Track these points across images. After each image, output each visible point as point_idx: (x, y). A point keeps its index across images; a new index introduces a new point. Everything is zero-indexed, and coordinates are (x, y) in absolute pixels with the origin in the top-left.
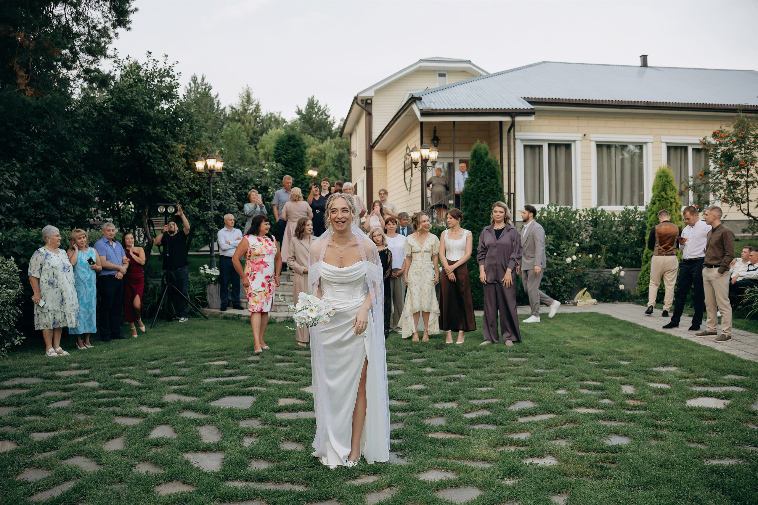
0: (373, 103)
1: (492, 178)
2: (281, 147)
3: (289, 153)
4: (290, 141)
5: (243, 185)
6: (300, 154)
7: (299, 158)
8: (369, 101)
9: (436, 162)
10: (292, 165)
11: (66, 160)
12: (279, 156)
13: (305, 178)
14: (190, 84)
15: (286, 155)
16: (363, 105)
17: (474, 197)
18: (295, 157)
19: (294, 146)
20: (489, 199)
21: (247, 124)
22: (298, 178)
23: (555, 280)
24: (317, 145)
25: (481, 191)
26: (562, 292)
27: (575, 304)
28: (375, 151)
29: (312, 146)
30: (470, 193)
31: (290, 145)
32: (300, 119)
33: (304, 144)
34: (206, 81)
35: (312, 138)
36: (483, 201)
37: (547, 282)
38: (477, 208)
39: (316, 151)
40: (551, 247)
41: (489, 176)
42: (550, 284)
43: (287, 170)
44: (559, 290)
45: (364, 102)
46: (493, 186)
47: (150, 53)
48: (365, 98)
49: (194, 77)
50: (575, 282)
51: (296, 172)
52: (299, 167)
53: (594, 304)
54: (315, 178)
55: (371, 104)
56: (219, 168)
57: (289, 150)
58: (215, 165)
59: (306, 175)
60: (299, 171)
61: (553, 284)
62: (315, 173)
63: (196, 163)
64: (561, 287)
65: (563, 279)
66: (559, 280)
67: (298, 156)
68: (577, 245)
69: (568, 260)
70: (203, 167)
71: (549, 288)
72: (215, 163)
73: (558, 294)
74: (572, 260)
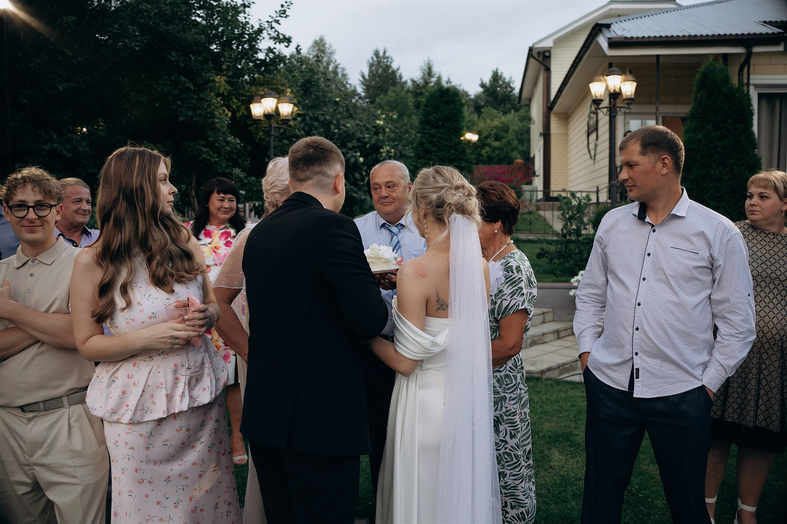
0: (552, 56)
2: (431, 105)
3: (440, 112)
6: (454, 113)
7: (453, 117)
8: (547, 54)
10: (444, 126)
12: (429, 114)
13: (460, 144)
15: (435, 113)
16: (540, 59)
18: (447, 116)
19: (447, 103)
22: (450, 143)
24: (500, 118)
25: (716, 147)
28: (555, 114)
29: (495, 119)
31: (442, 102)
32: (483, 92)
34: (387, 55)
35: (495, 111)
38: (707, 176)
43: (438, 132)
45: (542, 55)
48: (542, 50)
49: (377, 51)
51: (449, 136)
54: (475, 144)
55: (549, 57)
56: (286, 114)
57: (441, 108)
58: (277, 109)
59: (462, 138)
60: (452, 134)
62: (475, 138)
63: (251, 106)
67: (452, 115)
70: (261, 112)
72: (279, 104)
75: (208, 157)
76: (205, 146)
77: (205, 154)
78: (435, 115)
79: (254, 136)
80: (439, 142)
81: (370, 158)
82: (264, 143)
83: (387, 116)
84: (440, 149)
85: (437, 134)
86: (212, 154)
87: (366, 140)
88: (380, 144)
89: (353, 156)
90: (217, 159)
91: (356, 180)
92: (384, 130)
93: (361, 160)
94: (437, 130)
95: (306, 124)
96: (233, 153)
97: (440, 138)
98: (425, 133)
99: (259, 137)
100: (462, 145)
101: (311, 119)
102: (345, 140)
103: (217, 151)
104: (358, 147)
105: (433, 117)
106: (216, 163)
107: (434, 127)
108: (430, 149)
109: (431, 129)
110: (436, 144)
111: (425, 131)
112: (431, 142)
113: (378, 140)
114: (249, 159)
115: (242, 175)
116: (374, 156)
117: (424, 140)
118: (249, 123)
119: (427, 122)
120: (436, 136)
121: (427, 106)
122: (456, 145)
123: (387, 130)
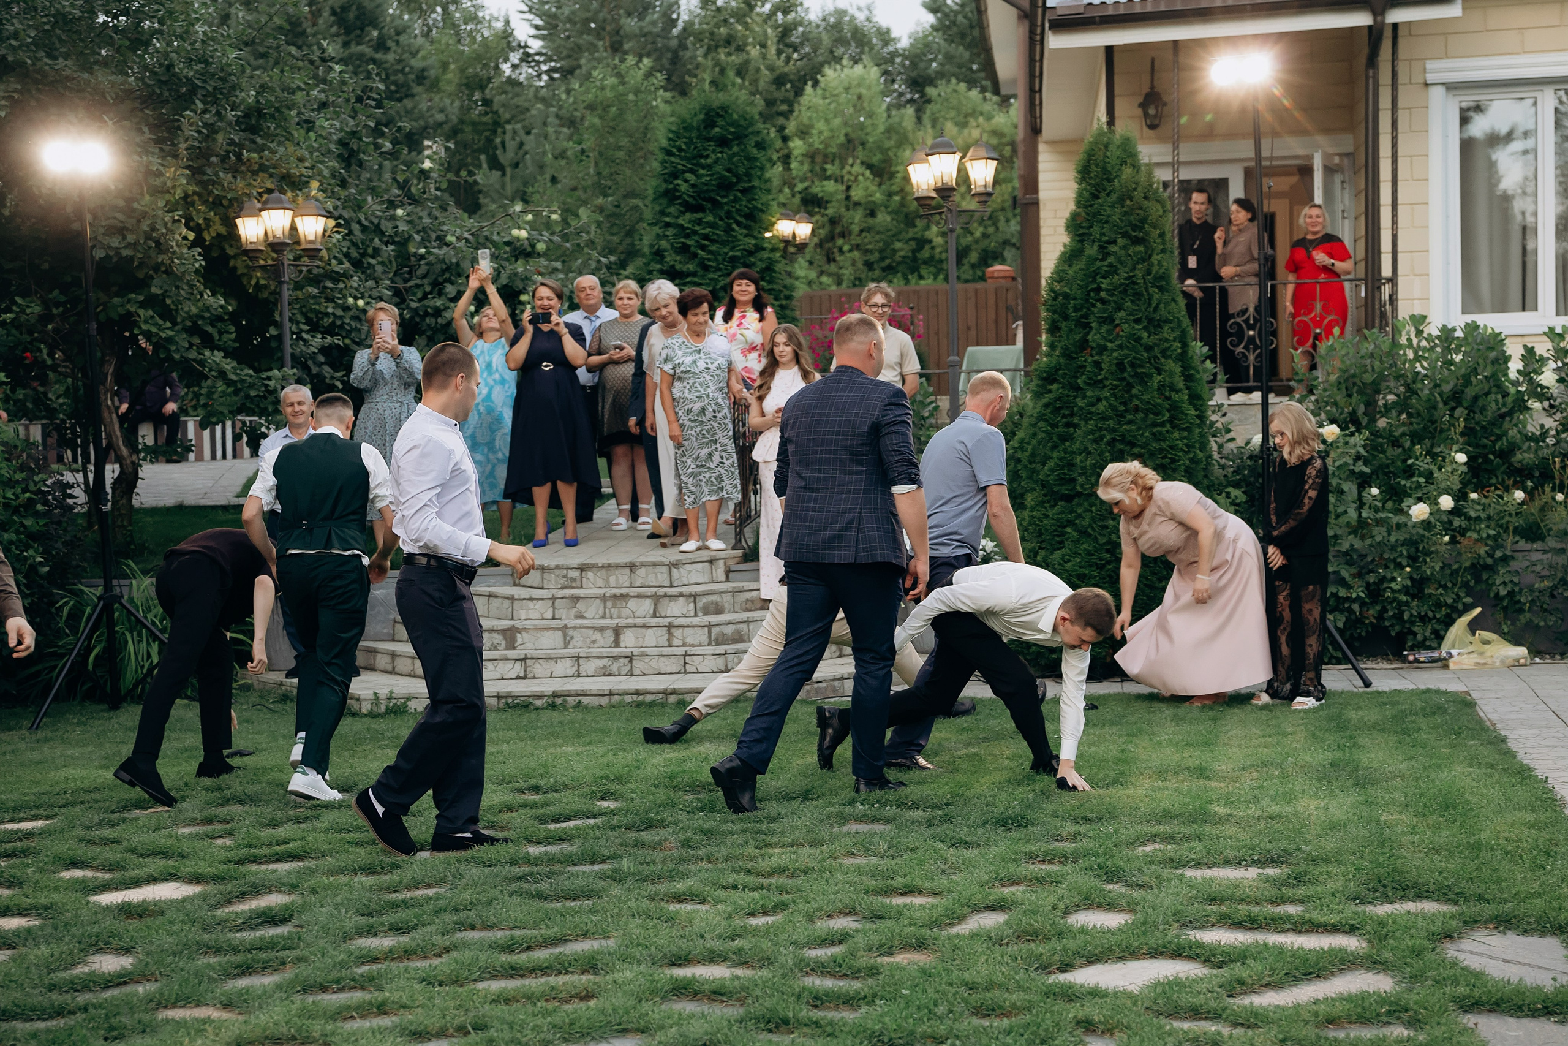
1: (1137, 241)
2: (680, 150)
3: (703, 168)
4: (713, 125)
5: (434, 285)
6: (742, 170)
7: (739, 180)
10: (716, 204)
12: (675, 175)
13: (762, 248)
15: (692, 171)
18: (722, 177)
19: (723, 142)
20: (1122, 314)
22: (732, 249)
23: (1383, 579)
25: (1099, 289)
26: (1413, 623)
27: (1443, 663)
30: (1066, 296)
31: (709, 139)
36: (1102, 321)
37: (1349, 587)
38: (1083, 344)
40: (1361, 467)
41: (1125, 235)
42: (1358, 592)
43: (699, 222)
44: (1399, 616)
46: (1134, 269)
50: (1466, 585)
51: (728, 230)
52: (738, 210)
53: (1517, 664)
54: (802, 246)
56: (312, 237)
57: (707, 157)
58: (293, 228)
59: (768, 235)
60: (738, 224)
61: (1375, 592)
62: (803, 230)
63: (239, 221)
64: (1407, 603)
65: (1411, 578)
66: (1394, 579)
67: (736, 175)
68: (1461, 458)
69: (1419, 511)
70: (261, 234)
71: (1356, 607)
72: (298, 220)
73: (1397, 628)
74: (1436, 511)
75: (154, 330)
76: (143, 305)
77: (146, 322)
78: (689, 176)
79: (245, 281)
80: (703, 248)
82: (265, 294)
83: (537, 216)
84: (706, 268)
85: (697, 228)
86: (161, 322)
88: (520, 285)
90: (171, 333)
92: (533, 246)
94: (699, 215)
95: (354, 244)
96: (203, 318)
97: (706, 237)
98: (667, 225)
99: (253, 282)
100: (765, 255)
101: (364, 229)
102: (441, 280)
103: (167, 314)
105: (686, 181)
106: (169, 340)
107: (689, 208)
108: (678, 267)
109: (683, 213)
110: (695, 255)
111: (667, 219)
112: (684, 249)
114: (233, 329)
115: (228, 365)
117: (664, 244)
118: (230, 251)
119: (670, 195)
120: (695, 233)
121: (669, 153)
122: (751, 253)
123: (541, 247)
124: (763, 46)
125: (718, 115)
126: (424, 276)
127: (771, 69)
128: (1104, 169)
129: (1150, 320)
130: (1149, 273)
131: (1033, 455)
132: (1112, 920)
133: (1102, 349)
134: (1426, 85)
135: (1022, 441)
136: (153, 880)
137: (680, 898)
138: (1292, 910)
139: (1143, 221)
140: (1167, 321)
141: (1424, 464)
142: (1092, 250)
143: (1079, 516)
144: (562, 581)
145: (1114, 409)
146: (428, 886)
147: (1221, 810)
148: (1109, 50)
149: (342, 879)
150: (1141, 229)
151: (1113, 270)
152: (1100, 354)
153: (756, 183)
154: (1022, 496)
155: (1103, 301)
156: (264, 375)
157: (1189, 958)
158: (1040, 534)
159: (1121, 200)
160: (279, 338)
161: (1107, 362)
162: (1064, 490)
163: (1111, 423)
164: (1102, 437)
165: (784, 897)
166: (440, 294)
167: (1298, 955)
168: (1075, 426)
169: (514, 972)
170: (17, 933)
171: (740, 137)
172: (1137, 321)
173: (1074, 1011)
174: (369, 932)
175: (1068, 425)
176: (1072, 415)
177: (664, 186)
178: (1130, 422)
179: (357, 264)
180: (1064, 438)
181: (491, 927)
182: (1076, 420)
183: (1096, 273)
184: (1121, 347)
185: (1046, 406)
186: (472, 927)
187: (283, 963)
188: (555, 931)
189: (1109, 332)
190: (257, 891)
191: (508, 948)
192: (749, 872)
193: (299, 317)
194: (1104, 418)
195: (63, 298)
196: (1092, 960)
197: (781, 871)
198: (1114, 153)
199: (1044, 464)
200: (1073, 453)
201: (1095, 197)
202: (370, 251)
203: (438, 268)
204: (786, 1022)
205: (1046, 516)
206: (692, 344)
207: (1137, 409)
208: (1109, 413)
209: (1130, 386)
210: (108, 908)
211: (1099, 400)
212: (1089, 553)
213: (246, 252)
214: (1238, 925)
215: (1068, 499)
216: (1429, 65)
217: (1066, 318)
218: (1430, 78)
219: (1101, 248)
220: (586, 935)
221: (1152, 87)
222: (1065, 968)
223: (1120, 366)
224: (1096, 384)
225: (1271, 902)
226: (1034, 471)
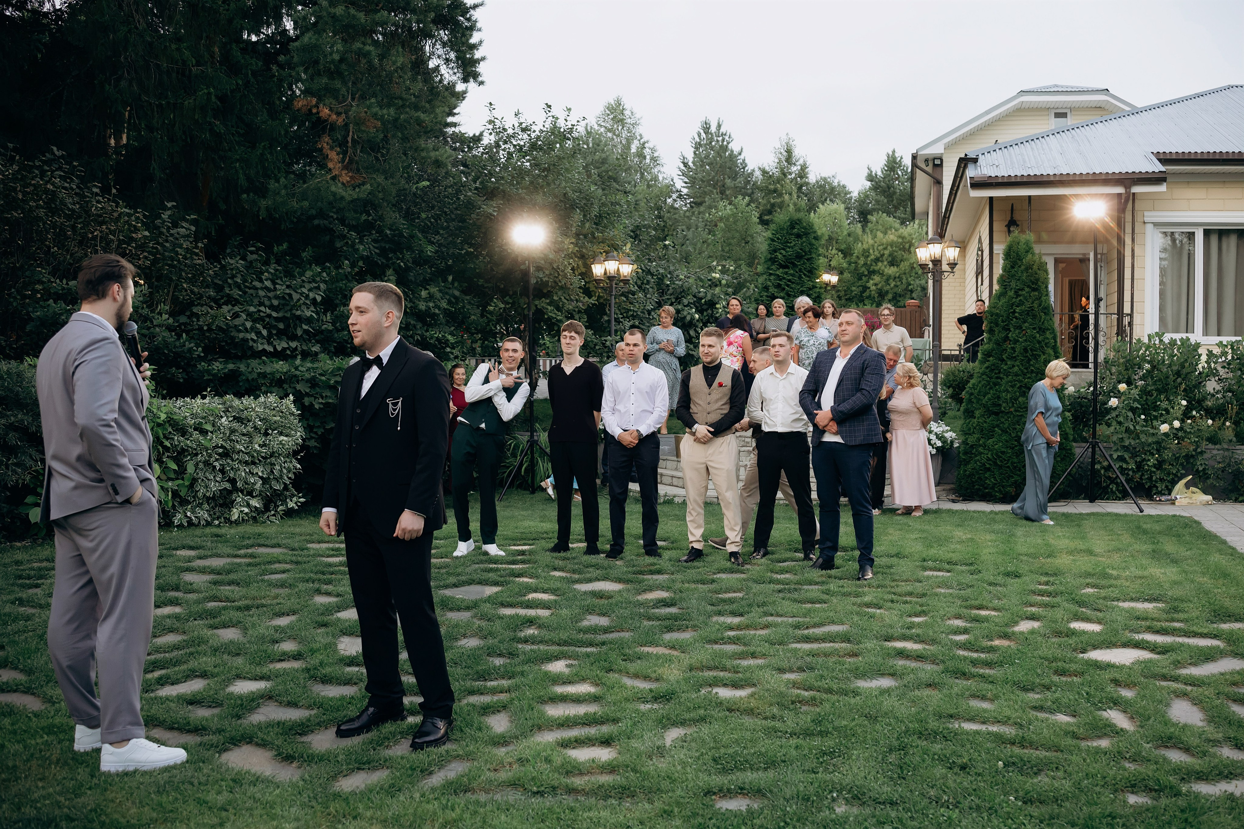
0: (945, 164)
1: (1034, 290)
2: (778, 239)
3: (789, 247)
4: (794, 228)
5: (677, 299)
6: (807, 250)
7: (806, 254)
8: (937, 162)
9: (956, 264)
10: (794, 265)
11: (402, 264)
12: (775, 251)
13: (815, 287)
14: (699, 135)
15: (784, 249)
16: (929, 169)
17: (1003, 322)
18: (798, 252)
19: (798, 236)
20: (1026, 324)
21: (787, 197)
22: (802, 287)
23: (1144, 460)
25: (1014, 312)
26: (1156, 482)
27: (1173, 502)
29: (889, 232)
30: (997, 315)
31: (792, 234)
32: (872, 189)
33: (815, 232)
34: (723, 130)
35: (890, 219)
36: (1016, 328)
37: (1128, 463)
38: (1006, 338)
39: (895, 239)
40: (1136, 405)
41: (1028, 286)
42: (1132, 466)
43: (786, 273)
44: (1150, 479)
45: (931, 164)
46: (1033, 303)
47: (549, 107)
48: (931, 157)
49: (706, 123)
50: (1182, 464)
51: (800, 277)
52: (805, 268)
53: (1207, 504)
54: (834, 287)
55: (941, 165)
56: (625, 274)
57: (791, 242)
59: (818, 280)
60: (805, 275)
61: (1139, 466)
62: (834, 279)
63: (593, 266)
64: (1154, 472)
65: (1157, 460)
66: (1149, 460)
67: (805, 252)
68: (1184, 403)
69: (1165, 428)
70: (603, 272)
71: (1131, 473)
72: (620, 266)
73: (1149, 484)
74: (1172, 428)
75: (554, 316)
76: (549, 304)
78: (783, 251)
80: (788, 286)
81: (705, 314)
83: (724, 266)
84: (789, 295)
87: (701, 295)
88: (716, 299)
89: (689, 313)
91: (691, 337)
92: (720, 282)
93: (697, 316)
94: (787, 270)
97: (789, 281)
98: (771, 274)
100: (818, 289)
102: (680, 296)
104: (694, 303)
105: (781, 253)
107: (782, 266)
109: (779, 269)
110: (784, 289)
111: (771, 271)
112: (778, 286)
113: (714, 295)
116: (710, 311)
117: (769, 283)
118: (588, 280)
119: (773, 260)
120: (784, 278)
121: (773, 240)
122: (810, 289)
123: (724, 282)
124: (790, 194)
125: (796, 223)
126: (671, 295)
127: (795, 205)
128: (1017, 254)
129: (1040, 328)
130: (1040, 305)
131: (979, 392)
132: (1096, 628)
133: (1016, 341)
134: (1144, 223)
135: (974, 385)
136: (597, 579)
137: (868, 605)
138: (1177, 625)
139: (1038, 280)
140: (1048, 329)
141: (1165, 404)
142: (1011, 293)
143: (1003, 423)
144: (742, 443)
145: (1022, 371)
146: (735, 592)
147: (1114, 573)
148: (991, 199)
149: (693, 586)
150: (1036, 284)
151: (1021, 304)
152: (1015, 343)
153: (814, 256)
154: (973, 412)
155: (1016, 318)
156: (603, 339)
157: (1143, 648)
158: (982, 430)
159: (1027, 269)
160: (609, 321)
161: (1018, 348)
162: (995, 409)
163: (1021, 378)
164: (1015, 385)
165: (924, 608)
166: (679, 303)
167: (1200, 649)
168: (1001, 379)
169: (807, 639)
170: (549, 601)
171: (806, 234)
172: (1034, 329)
173: (1108, 675)
174: (719, 614)
175: (997, 378)
176: (999, 373)
177: (769, 256)
178: (1029, 378)
179: (640, 287)
180: (995, 384)
181: (781, 616)
182: (1002, 376)
183: (1013, 304)
184: (1026, 341)
185: (987, 368)
186: (772, 615)
187: (687, 628)
188: (817, 620)
189: (1019, 333)
190: (650, 589)
191: (797, 627)
192: (894, 594)
193: (617, 311)
194: (1017, 375)
195: (511, 301)
196: (1095, 647)
197: (910, 594)
198: (1022, 247)
199: (984, 397)
200: (1000, 392)
201: (1013, 267)
202: (645, 281)
203: (679, 291)
204: (964, 674)
205: (985, 422)
206: (809, 331)
207: (1032, 371)
208: (1020, 372)
209: (1030, 360)
210: (585, 593)
211: (1014, 366)
212: (1007, 441)
213: (596, 280)
214: (1157, 632)
215: (997, 414)
216: (1146, 213)
217: (997, 325)
218: (1146, 219)
219: (1016, 292)
220: (833, 622)
221: (1012, 217)
222: (1084, 651)
223: (1025, 350)
224: (1014, 358)
225: (1167, 621)
226: (979, 399)
